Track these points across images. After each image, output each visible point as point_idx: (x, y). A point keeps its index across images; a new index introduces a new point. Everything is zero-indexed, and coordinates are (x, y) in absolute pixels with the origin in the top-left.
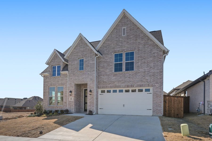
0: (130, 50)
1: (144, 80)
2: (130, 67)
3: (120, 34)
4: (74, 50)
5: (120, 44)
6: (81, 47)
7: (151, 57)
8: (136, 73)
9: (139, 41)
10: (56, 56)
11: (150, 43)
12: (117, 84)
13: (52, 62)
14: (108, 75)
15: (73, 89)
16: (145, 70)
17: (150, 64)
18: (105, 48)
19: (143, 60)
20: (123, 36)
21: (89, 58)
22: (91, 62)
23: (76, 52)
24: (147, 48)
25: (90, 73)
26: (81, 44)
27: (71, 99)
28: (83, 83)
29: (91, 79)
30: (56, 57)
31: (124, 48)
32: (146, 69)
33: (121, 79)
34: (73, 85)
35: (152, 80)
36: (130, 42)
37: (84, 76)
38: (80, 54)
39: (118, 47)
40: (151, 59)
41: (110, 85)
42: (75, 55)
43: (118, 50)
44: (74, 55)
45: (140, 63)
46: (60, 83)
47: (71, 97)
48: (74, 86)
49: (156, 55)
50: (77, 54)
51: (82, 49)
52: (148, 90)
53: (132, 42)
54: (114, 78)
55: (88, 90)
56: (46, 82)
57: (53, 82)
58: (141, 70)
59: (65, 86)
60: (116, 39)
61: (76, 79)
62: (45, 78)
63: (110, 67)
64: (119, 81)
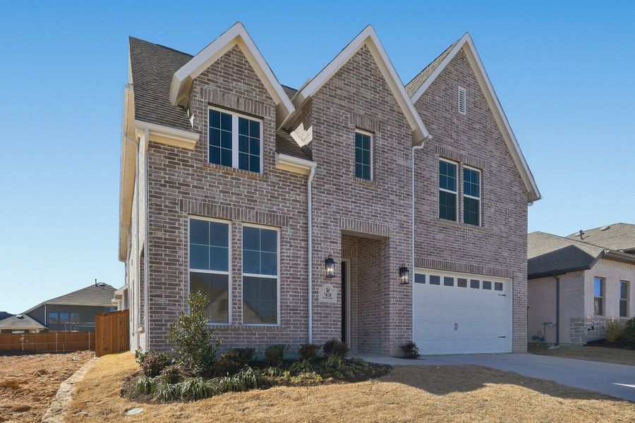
0: (474, 163)
3: (454, 102)
4: (338, 82)
5: (454, 135)
6: (364, 81)
7: (511, 201)
8: (486, 236)
9: (491, 146)
10: (234, 58)
11: (509, 163)
13: (212, 87)
15: (336, 249)
16: (501, 231)
17: (510, 219)
19: (499, 204)
20: (460, 111)
21: (395, 143)
22: (401, 162)
23: (345, 94)
24: (504, 175)
25: (396, 199)
26: (363, 72)
27: (328, 295)
28: (375, 232)
29: (402, 226)
31: (462, 152)
33: (456, 246)
34: (335, 232)
35: (512, 261)
36: (474, 141)
37: (379, 208)
38: (362, 112)
42: (343, 103)
43: (450, 151)
45: (493, 210)
46: (263, 208)
47: (328, 285)
48: (339, 240)
50: (352, 106)
51: (369, 95)
52: (499, 287)
53: (477, 142)
54: (440, 236)
55: (394, 265)
56: (171, 183)
57: (220, 198)
58: (495, 228)
59: (289, 232)
60: (445, 115)
61: (347, 212)
62: (162, 160)
63: (429, 197)
64: (453, 251)
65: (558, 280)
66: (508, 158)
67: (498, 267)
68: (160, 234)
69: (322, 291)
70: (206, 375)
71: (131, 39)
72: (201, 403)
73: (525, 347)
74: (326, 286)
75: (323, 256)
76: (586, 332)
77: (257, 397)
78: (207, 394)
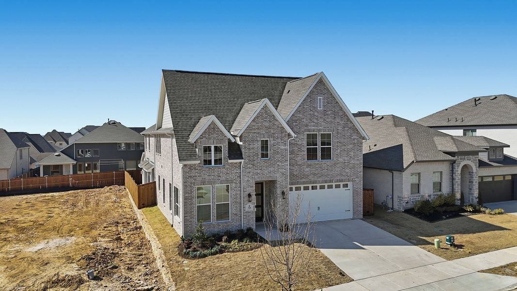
1: (344, 174)
2: (326, 154)
3: (316, 105)
4: (253, 124)
5: (316, 121)
6: (265, 119)
7: (351, 144)
8: (335, 164)
9: (338, 120)
10: (212, 126)
11: (350, 125)
12: (313, 179)
13: (204, 139)
14: (300, 165)
15: (252, 190)
16: (344, 160)
17: (350, 153)
18: (294, 124)
19: (343, 147)
20: (318, 109)
21: (279, 140)
22: (283, 147)
23: (256, 127)
24: (346, 132)
25: (280, 164)
26: (265, 115)
27: (250, 207)
28: (270, 179)
29: (283, 174)
30: (214, 128)
31: (320, 127)
32: (346, 159)
33: (316, 172)
34: (252, 183)
35: (352, 174)
36: (327, 120)
37: (272, 169)
38: (264, 132)
39: (312, 124)
40: (351, 146)
41: (303, 180)
42: (255, 131)
43: (313, 129)
44: (252, 131)
45: (339, 151)
46: (223, 178)
47: (250, 204)
48: (254, 186)
49: (356, 141)
50: (259, 131)
51: (267, 124)
52: (346, 186)
53: (329, 120)
54: (307, 169)
55: (279, 191)
56: (190, 177)
57: (207, 178)
58: (340, 159)
59: (234, 185)
60: (310, 113)
61: (257, 174)
62: (187, 169)
63: (301, 153)
64: (315, 174)
65: (393, 173)
66: (349, 122)
67: (343, 178)
68: (187, 195)
69: (247, 206)
70: (204, 246)
71: (163, 70)
72: (203, 259)
73: (362, 216)
74: (248, 204)
75: (247, 193)
76: (404, 204)
77: (218, 258)
78: (205, 256)
